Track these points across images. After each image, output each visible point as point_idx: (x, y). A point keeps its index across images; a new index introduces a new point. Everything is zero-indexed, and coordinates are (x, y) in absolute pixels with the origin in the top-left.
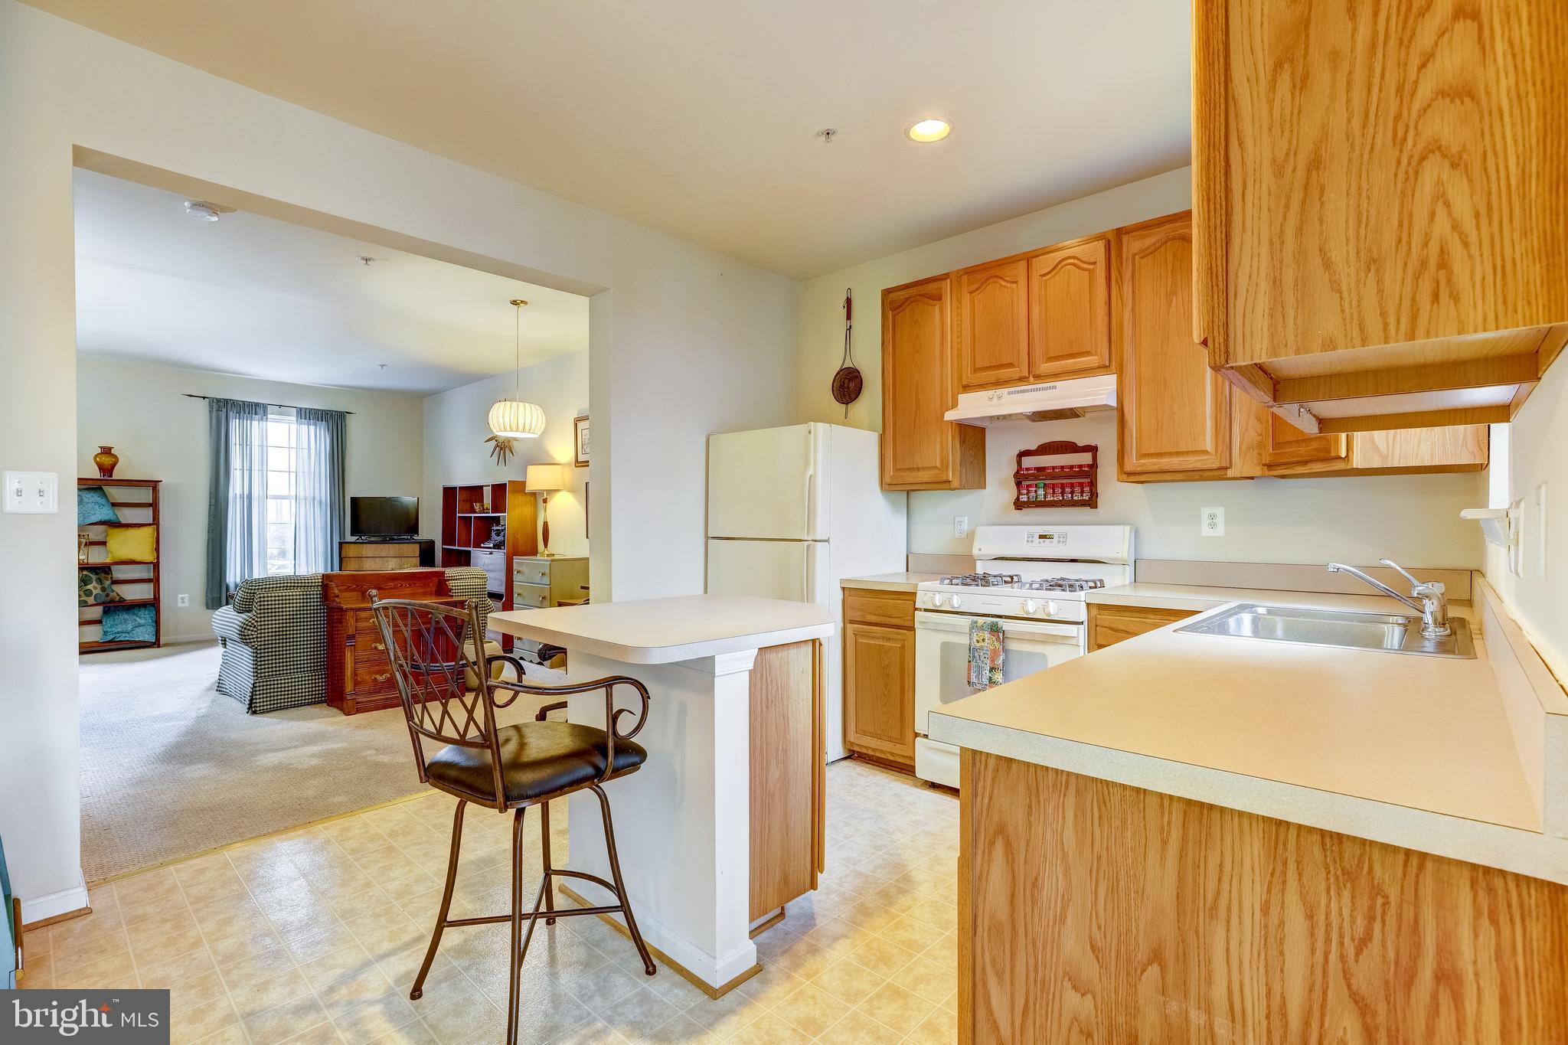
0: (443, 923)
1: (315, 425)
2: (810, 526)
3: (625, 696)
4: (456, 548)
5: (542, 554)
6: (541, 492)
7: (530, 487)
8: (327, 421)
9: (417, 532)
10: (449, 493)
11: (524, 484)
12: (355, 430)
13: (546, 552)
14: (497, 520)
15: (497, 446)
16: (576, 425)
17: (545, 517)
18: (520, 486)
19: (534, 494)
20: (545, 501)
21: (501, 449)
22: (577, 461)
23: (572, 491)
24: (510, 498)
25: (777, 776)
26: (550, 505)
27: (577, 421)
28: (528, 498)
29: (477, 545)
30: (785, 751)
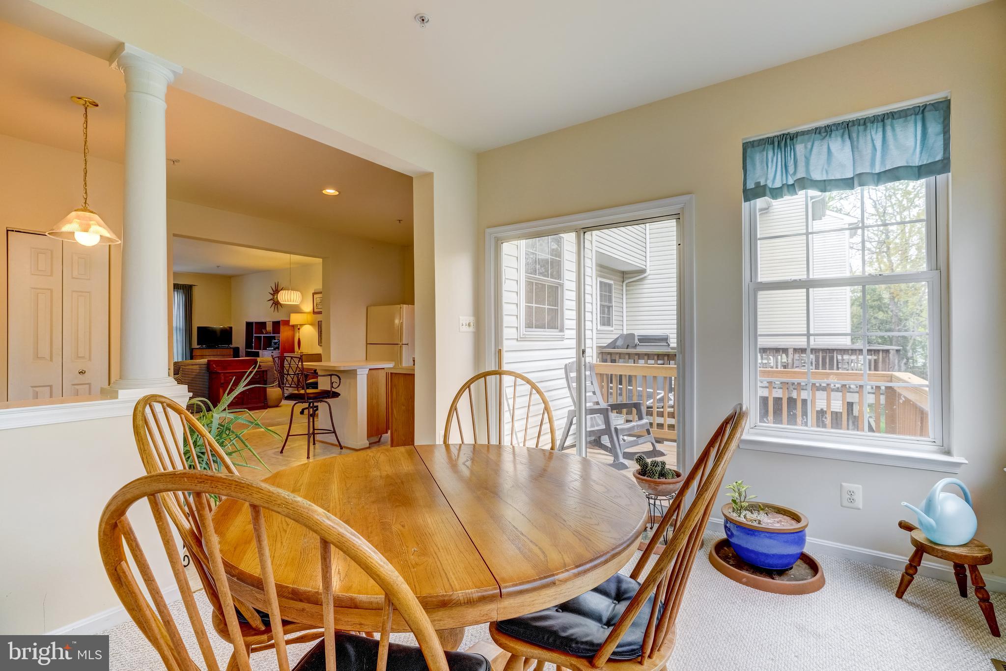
0: (288, 435)
1: (177, 291)
2: (401, 340)
3: (335, 379)
4: (253, 350)
5: (298, 352)
6: (297, 325)
7: (292, 323)
8: (183, 289)
9: (231, 343)
10: (249, 325)
11: (289, 321)
12: (197, 293)
13: (299, 351)
14: (274, 338)
15: (273, 303)
16: (313, 296)
17: (299, 336)
18: (287, 323)
19: (293, 326)
20: (299, 329)
21: (276, 304)
22: (314, 312)
23: (311, 324)
24: (282, 328)
25: (375, 402)
26: (301, 330)
27: (314, 294)
28: (290, 328)
29: (265, 349)
30: (378, 396)
